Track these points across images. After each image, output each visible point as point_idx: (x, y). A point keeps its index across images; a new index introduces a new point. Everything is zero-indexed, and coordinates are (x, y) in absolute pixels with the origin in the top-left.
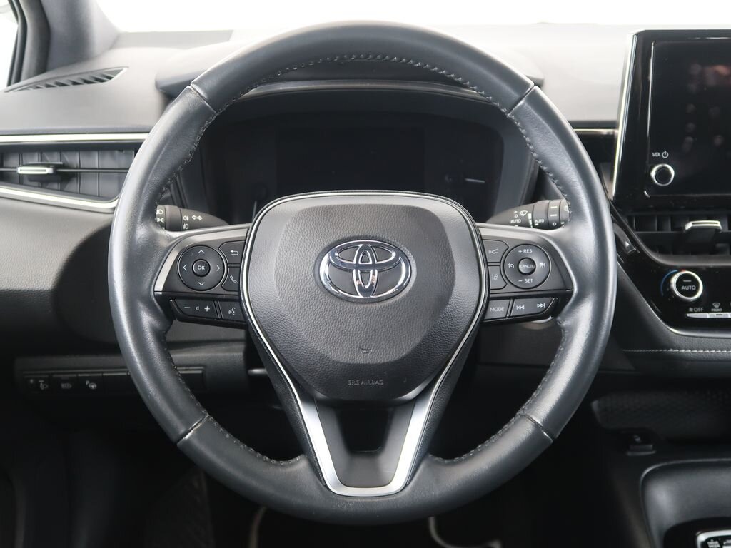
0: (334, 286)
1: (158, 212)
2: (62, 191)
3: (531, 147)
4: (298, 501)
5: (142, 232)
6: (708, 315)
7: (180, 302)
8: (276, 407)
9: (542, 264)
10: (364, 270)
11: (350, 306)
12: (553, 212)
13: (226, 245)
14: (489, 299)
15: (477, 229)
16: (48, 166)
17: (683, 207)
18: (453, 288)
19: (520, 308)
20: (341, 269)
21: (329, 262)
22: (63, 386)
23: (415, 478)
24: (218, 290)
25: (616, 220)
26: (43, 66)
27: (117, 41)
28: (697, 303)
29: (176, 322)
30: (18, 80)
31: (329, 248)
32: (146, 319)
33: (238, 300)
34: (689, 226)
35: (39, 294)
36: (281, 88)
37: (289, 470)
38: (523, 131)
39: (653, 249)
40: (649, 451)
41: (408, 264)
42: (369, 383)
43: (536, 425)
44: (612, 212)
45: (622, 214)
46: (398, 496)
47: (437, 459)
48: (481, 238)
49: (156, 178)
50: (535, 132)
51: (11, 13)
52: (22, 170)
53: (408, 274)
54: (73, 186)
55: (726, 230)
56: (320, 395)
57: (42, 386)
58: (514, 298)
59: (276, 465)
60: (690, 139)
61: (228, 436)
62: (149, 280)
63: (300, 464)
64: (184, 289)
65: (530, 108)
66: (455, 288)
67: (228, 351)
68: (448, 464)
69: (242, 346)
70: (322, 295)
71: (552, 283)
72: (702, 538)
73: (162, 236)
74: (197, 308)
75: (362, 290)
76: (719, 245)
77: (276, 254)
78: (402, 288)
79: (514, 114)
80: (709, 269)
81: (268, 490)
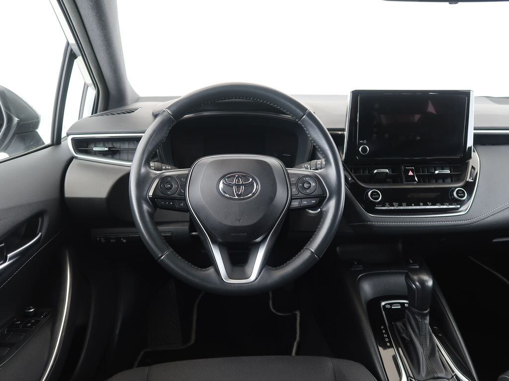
0: (225, 193)
1: (151, 165)
2: (113, 158)
3: (309, 136)
4: (210, 285)
5: (143, 170)
6: (384, 208)
7: (159, 200)
8: (203, 251)
9: (314, 184)
10: (238, 186)
11: (232, 201)
12: (319, 164)
13: (179, 176)
14: (292, 199)
15: (286, 170)
16: (106, 147)
17: (372, 164)
18: (276, 194)
19: (305, 202)
20: (228, 185)
21: (223, 183)
22: (112, 241)
23: (260, 275)
24: (176, 195)
25: (345, 169)
26: (106, 108)
27: (138, 99)
28: (379, 203)
29: (158, 209)
30: (96, 113)
31: (223, 177)
32: (145, 207)
33: (185, 200)
34: (375, 171)
35: (101, 199)
36: (204, 114)
37: (206, 272)
38: (305, 129)
39: (361, 181)
40: (361, 268)
41: (257, 184)
42: (240, 234)
43: (312, 252)
44: (343, 166)
45: (348, 167)
46: (253, 283)
47: (270, 267)
48: (288, 174)
49: (150, 148)
50: (310, 129)
51: (93, 86)
52: (95, 149)
53: (257, 187)
54: (117, 156)
55: (391, 173)
56: (220, 240)
57: (103, 241)
58: (302, 198)
59: (200, 270)
60: (375, 135)
61: (180, 258)
62: (146, 191)
63: (211, 270)
64: (161, 195)
65: (308, 119)
66: (277, 194)
67: (182, 226)
68: (274, 270)
69: (188, 224)
70: (219, 196)
71: (318, 192)
72: (383, 303)
73: (153, 173)
74: (167, 203)
75: (238, 195)
76: (388, 180)
77: (201, 179)
78: (254, 194)
79: (301, 122)
80: (384, 189)
81: (197, 281)
